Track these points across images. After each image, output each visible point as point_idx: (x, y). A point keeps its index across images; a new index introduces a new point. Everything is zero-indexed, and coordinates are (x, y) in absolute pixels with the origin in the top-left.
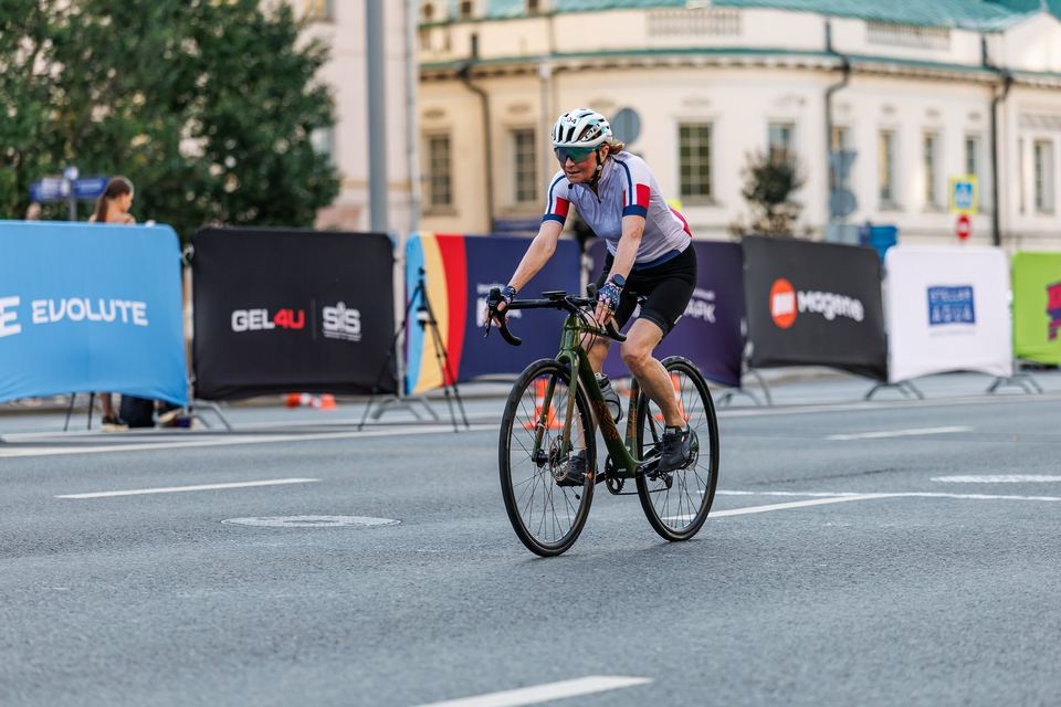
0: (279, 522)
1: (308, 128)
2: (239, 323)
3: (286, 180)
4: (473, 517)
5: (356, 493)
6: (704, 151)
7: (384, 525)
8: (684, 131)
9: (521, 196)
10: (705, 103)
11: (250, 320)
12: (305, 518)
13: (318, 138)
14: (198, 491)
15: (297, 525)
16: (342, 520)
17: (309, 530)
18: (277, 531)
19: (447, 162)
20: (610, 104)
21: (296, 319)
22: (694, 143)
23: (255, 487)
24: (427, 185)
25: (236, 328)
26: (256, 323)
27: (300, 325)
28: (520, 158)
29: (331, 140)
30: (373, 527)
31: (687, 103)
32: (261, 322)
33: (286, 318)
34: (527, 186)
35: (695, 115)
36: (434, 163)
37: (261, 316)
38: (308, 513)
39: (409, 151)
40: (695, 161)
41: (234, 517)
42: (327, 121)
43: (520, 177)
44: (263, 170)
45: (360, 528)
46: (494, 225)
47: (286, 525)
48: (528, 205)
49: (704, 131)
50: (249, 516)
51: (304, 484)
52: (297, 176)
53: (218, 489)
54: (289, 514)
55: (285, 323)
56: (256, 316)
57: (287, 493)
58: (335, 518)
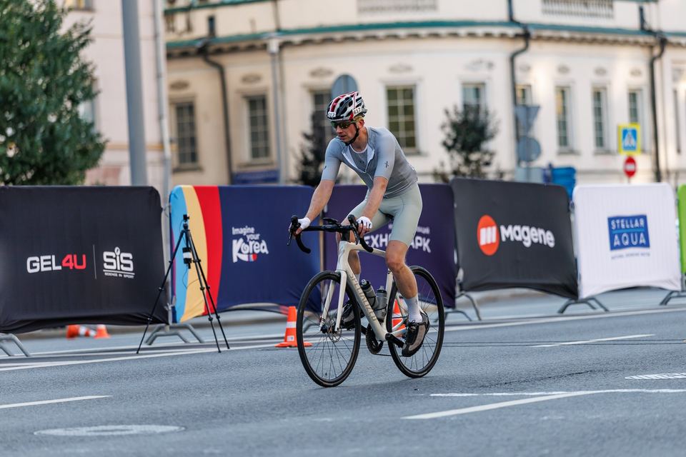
0: (83, 431)
1: (75, 102)
2: (32, 267)
3: (59, 146)
4: (245, 422)
5: (143, 406)
6: (409, 110)
7: (172, 432)
8: (392, 93)
9: (255, 153)
10: (409, 69)
11: (41, 264)
12: (104, 427)
13: (82, 109)
14: (10, 409)
15: (98, 434)
16: (135, 429)
17: (109, 437)
18: (82, 440)
19: (192, 126)
20: (329, 73)
21: (80, 263)
22: (400, 103)
23: (58, 403)
24: (175, 146)
25: (30, 271)
26: (45, 266)
27: (84, 266)
28: (253, 121)
29: (93, 110)
30: (163, 434)
31: (393, 69)
32: (51, 266)
33: (71, 261)
34: (261, 144)
35: (401, 79)
36: (180, 128)
37: (51, 260)
38: (106, 424)
39: (160, 118)
40: (402, 119)
41: (44, 429)
42: (90, 95)
43: (254, 137)
44: (38, 138)
45: (152, 435)
46: (233, 178)
47: (89, 434)
48: (262, 160)
49: (409, 93)
50: (56, 428)
51: (98, 400)
52: (67, 142)
53: (27, 406)
54: (90, 425)
55: (71, 265)
56: (45, 261)
57: (85, 408)
58: (129, 427)
